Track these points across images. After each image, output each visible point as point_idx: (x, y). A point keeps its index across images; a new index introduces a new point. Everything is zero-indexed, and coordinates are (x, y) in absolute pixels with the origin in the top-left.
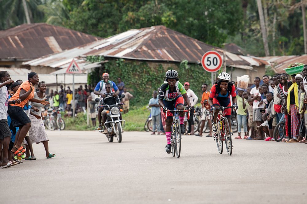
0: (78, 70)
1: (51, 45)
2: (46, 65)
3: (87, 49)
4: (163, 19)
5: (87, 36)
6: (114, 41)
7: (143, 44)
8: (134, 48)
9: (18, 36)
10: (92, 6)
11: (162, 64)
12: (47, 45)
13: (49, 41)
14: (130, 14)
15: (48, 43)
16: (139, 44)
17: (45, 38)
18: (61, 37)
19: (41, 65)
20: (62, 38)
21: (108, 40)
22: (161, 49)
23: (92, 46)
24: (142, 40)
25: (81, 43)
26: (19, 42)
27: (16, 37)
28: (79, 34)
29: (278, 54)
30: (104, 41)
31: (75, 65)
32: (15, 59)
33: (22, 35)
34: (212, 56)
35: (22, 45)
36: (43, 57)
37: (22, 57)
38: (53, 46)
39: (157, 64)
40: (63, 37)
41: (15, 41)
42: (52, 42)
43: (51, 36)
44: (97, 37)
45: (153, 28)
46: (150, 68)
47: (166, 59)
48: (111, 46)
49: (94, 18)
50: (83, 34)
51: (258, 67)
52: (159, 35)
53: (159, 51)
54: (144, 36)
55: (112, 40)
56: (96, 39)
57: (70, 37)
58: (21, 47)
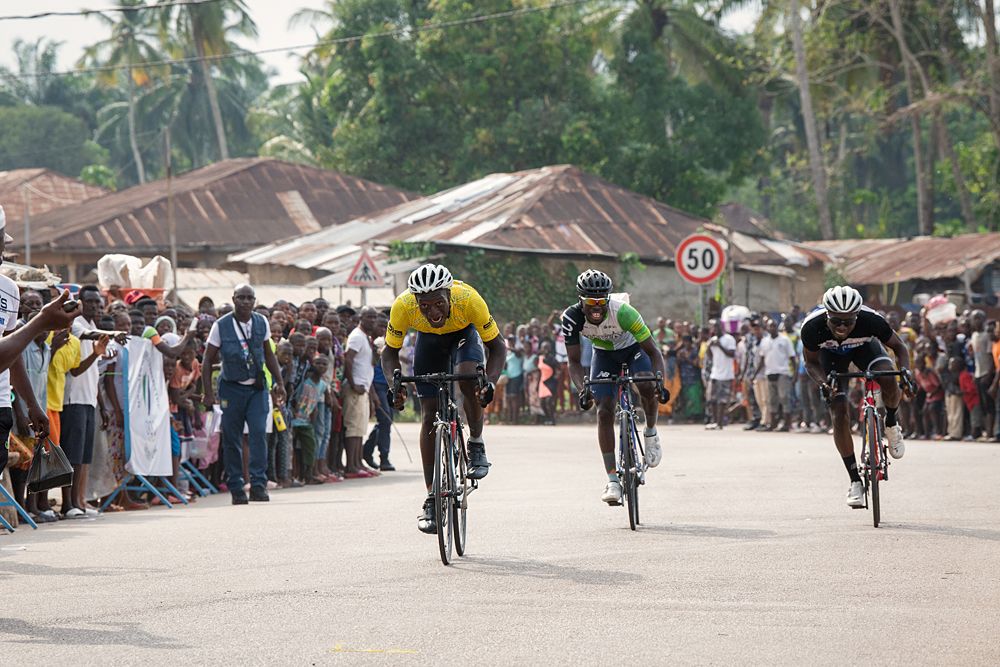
0: (375, 278)
1: (292, 212)
2: (286, 263)
3: (384, 223)
4: (564, 138)
5: (379, 188)
6: (451, 203)
7: (523, 211)
8: (502, 221)
9: (212, 192)
10: (388, 113)
11: (576, 263)
12: (284, 213)
13: (288, 201)
14: (483, 133)
15: (286, 207)
16: (512, 211)
17: (278, 195)
18: (316, 192)
19: (274, 261)
20: (320, 194)
21: (435, 201)
22: (567, 225)
23: (395, 216)
24: (521, 200)
25: (367, 209)
26: (216, 205)
27: (209, 194)
28: (360, 184)
29: (853, 235)
30: (424, 202)
31: (368, 266)
32: (207, 247)
33: (223, 188)
34: (700, 247)
35: (222, 214)
36: (279, 242)
37: (222, 243)
38: (296, 215)
39: (564, 262)
40: (321, 191)
41: (205, 202)
42: (295, 203)
43: (293, 189)
44: (403, 192)
45: (546, 171)
46: (546, 271)
47: (580, 251)
48: (444, 216)
49: (394, 144)
50: (371, 184)
51: (805, 268)
52: (563, 188)
53: (562, 229)
54: (525, 191)
55: (445, 200)
56: (403, 196)
57: (339, 191)
58: (220, 217)
